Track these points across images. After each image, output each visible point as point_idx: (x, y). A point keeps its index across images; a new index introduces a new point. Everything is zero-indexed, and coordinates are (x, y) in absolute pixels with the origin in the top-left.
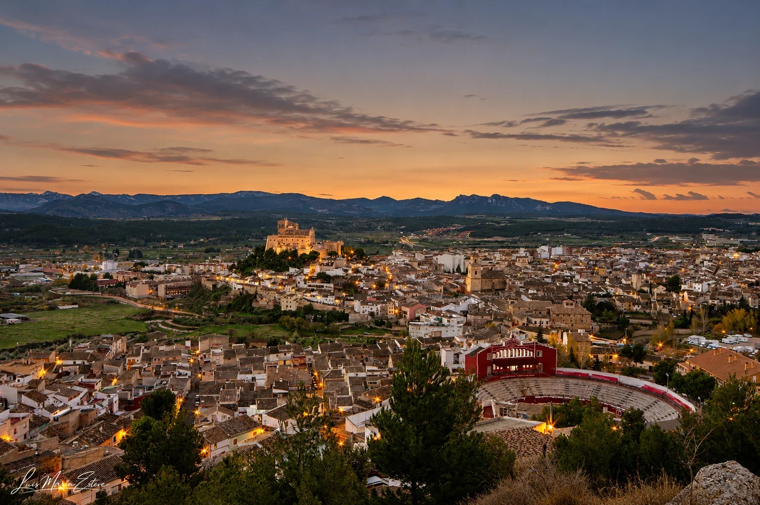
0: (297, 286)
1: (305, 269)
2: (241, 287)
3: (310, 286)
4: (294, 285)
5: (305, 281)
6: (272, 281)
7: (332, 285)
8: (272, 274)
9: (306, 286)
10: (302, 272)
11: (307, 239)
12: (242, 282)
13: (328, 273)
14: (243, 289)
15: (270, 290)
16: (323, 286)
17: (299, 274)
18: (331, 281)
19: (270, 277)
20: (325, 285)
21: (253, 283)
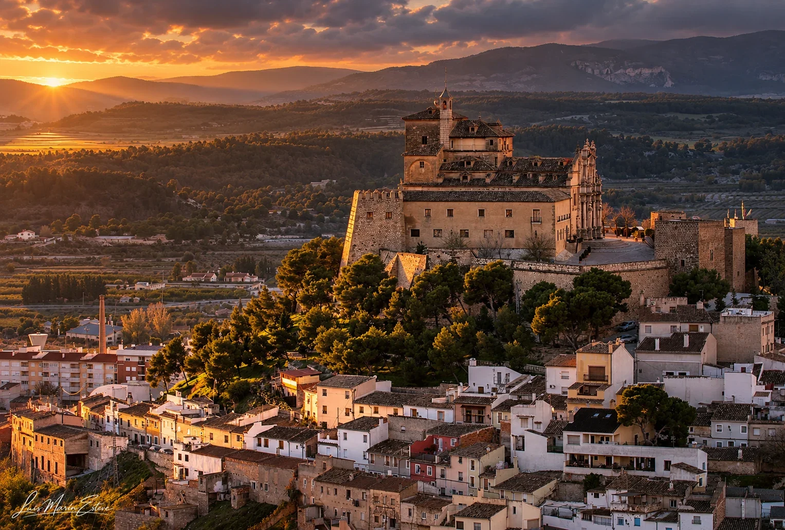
0: (508, 463)
1: (550, 371)
2: (212, 465)
3: (577, 460)
4: (494, 457)
5: (553, 433)
6: (378, 434)
7: (699, 459)
8: (375, 399)
9: (557, 462)
10: (539, 385)
11: (562, 208)
12: (218, 437)
13: (674, 387)
14: (225, 477)
15: (364, 480)
16: (650, 464)
17: (523, 396)
18: (694, 432)
19: (368, 411)
20: (661, 455)
21: (274, 444)
